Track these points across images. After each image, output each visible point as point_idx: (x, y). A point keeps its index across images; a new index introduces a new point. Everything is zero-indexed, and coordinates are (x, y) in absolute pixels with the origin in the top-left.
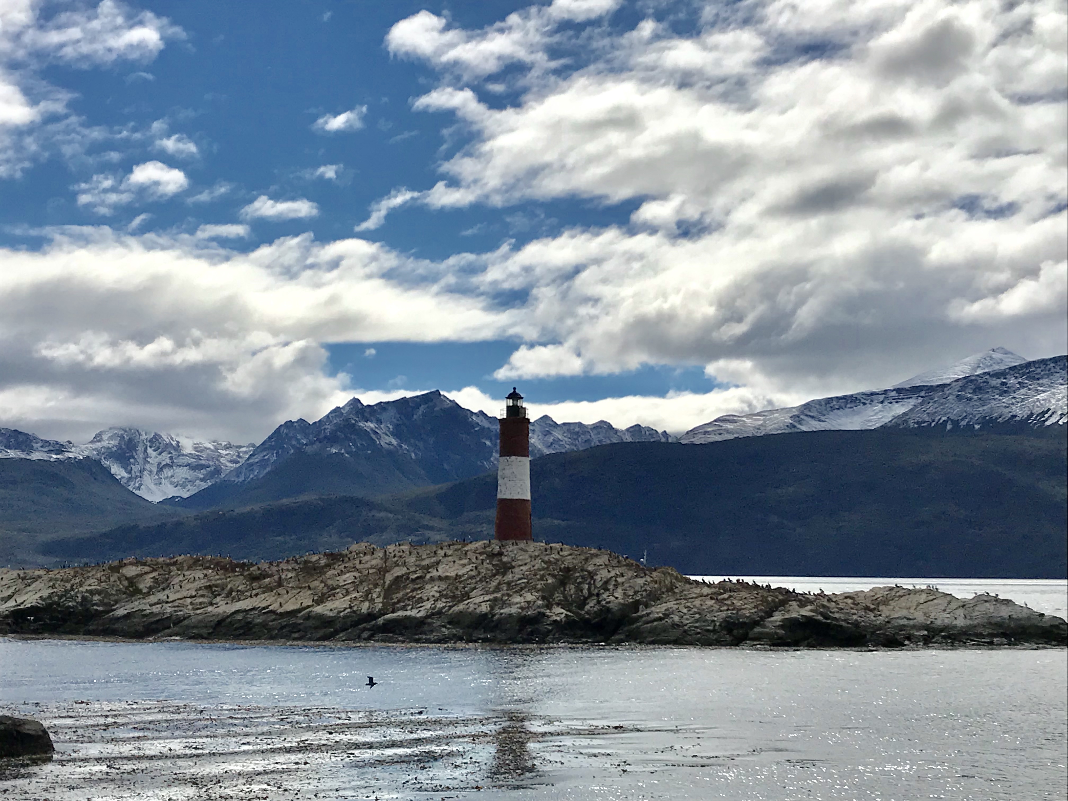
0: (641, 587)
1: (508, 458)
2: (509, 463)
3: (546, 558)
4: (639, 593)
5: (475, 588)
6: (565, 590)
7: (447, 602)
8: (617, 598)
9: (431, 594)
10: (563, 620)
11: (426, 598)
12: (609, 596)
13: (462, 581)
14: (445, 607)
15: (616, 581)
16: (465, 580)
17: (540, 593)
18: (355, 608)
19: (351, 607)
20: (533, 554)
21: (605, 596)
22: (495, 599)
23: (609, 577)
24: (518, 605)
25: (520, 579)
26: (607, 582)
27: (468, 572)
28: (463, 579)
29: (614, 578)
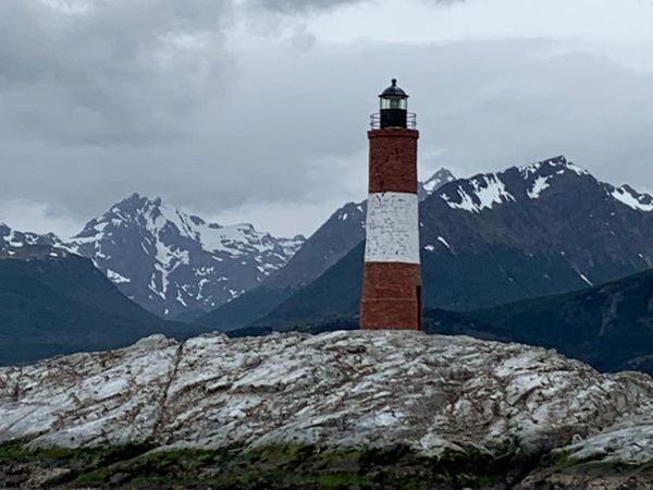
0: (581, 404)
1: (380, 195)
2: (383, 203)
3: (432, 359)
4: (576, 415)
5: (305, 405)
6: (453, 408)
7: (254, 427)
8: (536, 422)
9: (233, 414)
10: (439, 457)
11: (224, 421)
12: (524, 419)
13: (286, 394)
14: (251, 434)
15: (540, 394)
16: (290, 392)
17: (408, 414)
18: (110, 436)
19: (104, 434)
20: (412, 352)
21: (517, 419)
22: (333, 423)
23: (529, 387)
24: (367, 433)
25: (379, 391)
26: (526, 396)
27: (298, 379)
28: (287, 390)
29: (537, 391)
